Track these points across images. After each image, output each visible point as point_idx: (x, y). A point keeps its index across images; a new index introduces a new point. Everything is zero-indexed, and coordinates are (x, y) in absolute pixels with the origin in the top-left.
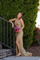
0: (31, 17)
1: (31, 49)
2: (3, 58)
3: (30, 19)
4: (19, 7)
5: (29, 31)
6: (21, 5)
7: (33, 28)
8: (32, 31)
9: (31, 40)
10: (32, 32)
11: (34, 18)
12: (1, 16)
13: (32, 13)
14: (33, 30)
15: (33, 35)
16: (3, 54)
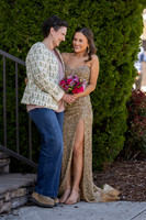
0: (119, 48)
1: (118, 173)
2: (15, 212)
3: (114, 57)
4: (73, 13)
5: (113, 104)
6: (79, 5)
7: (125, 92)
8: (124, 104)
9: (117, 138)
10: (123, 107)
11: (130, 54)
12: (4, 46)
13: (123, 33)
14: (126, 98)
15: (125, 117)
16: (13, 195)
